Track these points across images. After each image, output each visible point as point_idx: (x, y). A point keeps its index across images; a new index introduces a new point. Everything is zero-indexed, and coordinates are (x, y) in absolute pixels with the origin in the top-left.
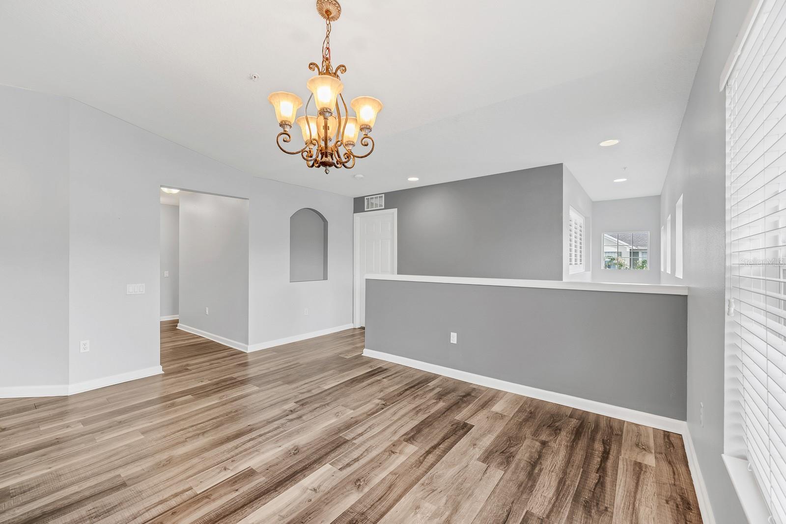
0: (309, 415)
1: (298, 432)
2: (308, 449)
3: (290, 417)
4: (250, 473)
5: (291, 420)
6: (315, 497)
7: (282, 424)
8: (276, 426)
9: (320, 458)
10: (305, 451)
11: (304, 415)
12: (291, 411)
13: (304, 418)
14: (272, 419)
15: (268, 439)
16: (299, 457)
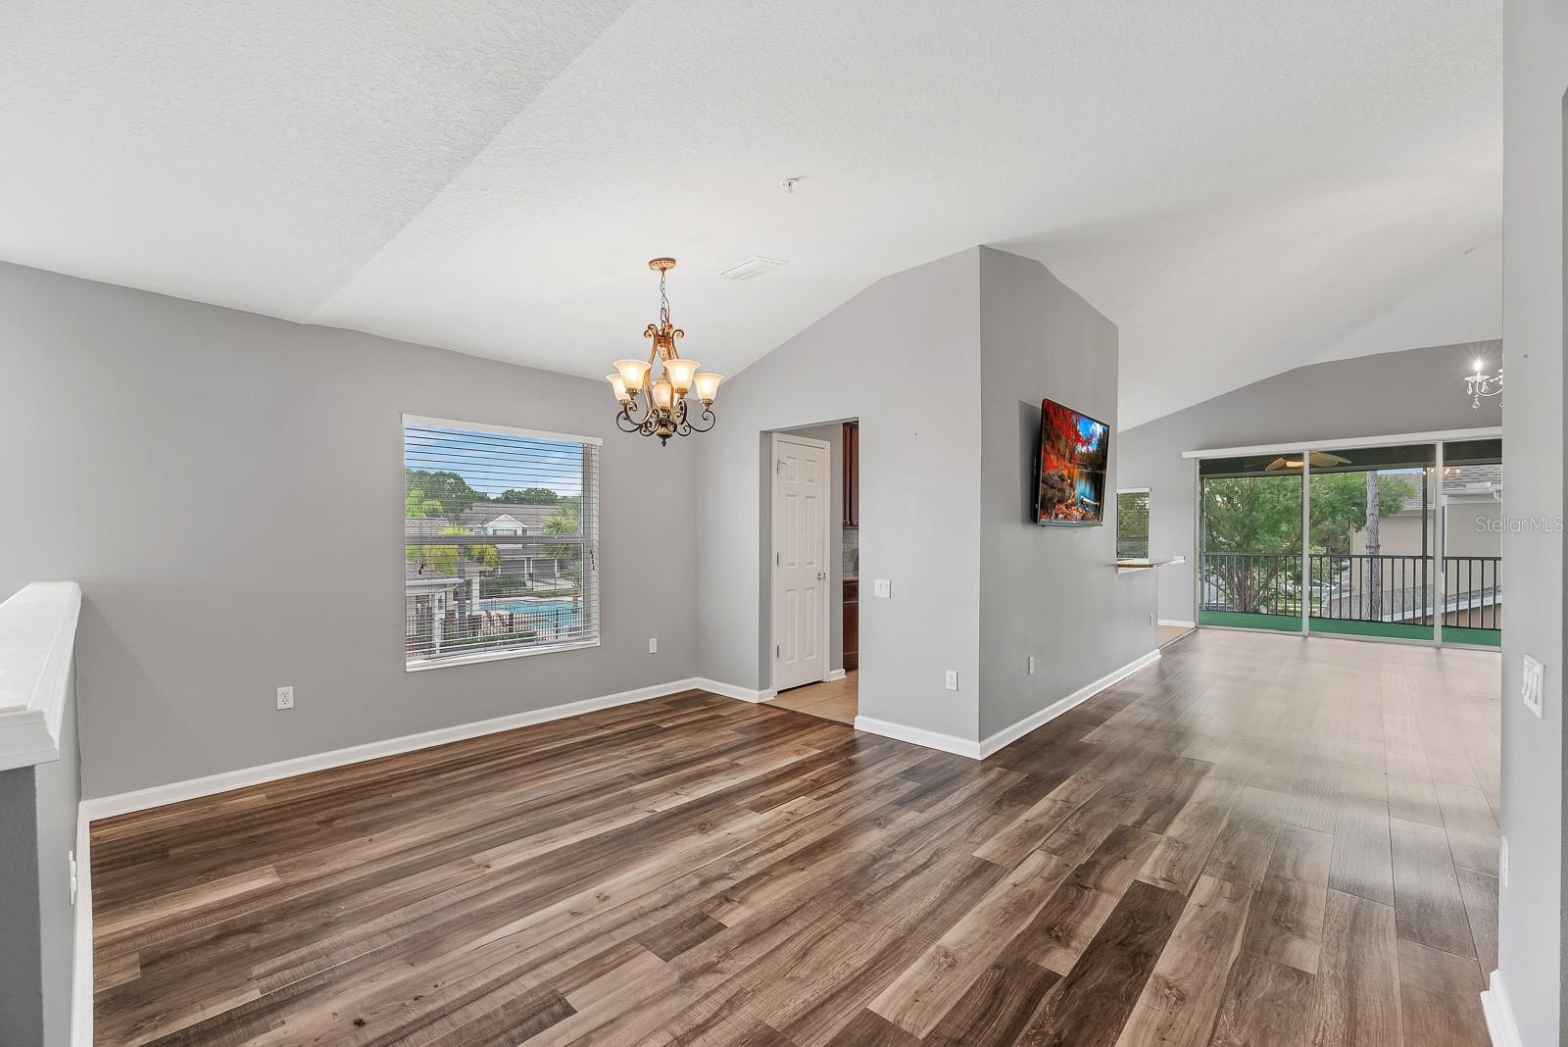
0: (686, 887)
1: (705, 854)
2: (686, 828)
3: (725, 885)
4: (758, 808)
5: (722, 877)
6: (678, 790)
7: (737, 869)
8: (749, 866)
9: (670, 817)
10: (691, 826)
11: (697, 888)
12: (728, 900)
13: (696, 882)
14: (762, 881)
15: (754, 845)
16: (699, 820)
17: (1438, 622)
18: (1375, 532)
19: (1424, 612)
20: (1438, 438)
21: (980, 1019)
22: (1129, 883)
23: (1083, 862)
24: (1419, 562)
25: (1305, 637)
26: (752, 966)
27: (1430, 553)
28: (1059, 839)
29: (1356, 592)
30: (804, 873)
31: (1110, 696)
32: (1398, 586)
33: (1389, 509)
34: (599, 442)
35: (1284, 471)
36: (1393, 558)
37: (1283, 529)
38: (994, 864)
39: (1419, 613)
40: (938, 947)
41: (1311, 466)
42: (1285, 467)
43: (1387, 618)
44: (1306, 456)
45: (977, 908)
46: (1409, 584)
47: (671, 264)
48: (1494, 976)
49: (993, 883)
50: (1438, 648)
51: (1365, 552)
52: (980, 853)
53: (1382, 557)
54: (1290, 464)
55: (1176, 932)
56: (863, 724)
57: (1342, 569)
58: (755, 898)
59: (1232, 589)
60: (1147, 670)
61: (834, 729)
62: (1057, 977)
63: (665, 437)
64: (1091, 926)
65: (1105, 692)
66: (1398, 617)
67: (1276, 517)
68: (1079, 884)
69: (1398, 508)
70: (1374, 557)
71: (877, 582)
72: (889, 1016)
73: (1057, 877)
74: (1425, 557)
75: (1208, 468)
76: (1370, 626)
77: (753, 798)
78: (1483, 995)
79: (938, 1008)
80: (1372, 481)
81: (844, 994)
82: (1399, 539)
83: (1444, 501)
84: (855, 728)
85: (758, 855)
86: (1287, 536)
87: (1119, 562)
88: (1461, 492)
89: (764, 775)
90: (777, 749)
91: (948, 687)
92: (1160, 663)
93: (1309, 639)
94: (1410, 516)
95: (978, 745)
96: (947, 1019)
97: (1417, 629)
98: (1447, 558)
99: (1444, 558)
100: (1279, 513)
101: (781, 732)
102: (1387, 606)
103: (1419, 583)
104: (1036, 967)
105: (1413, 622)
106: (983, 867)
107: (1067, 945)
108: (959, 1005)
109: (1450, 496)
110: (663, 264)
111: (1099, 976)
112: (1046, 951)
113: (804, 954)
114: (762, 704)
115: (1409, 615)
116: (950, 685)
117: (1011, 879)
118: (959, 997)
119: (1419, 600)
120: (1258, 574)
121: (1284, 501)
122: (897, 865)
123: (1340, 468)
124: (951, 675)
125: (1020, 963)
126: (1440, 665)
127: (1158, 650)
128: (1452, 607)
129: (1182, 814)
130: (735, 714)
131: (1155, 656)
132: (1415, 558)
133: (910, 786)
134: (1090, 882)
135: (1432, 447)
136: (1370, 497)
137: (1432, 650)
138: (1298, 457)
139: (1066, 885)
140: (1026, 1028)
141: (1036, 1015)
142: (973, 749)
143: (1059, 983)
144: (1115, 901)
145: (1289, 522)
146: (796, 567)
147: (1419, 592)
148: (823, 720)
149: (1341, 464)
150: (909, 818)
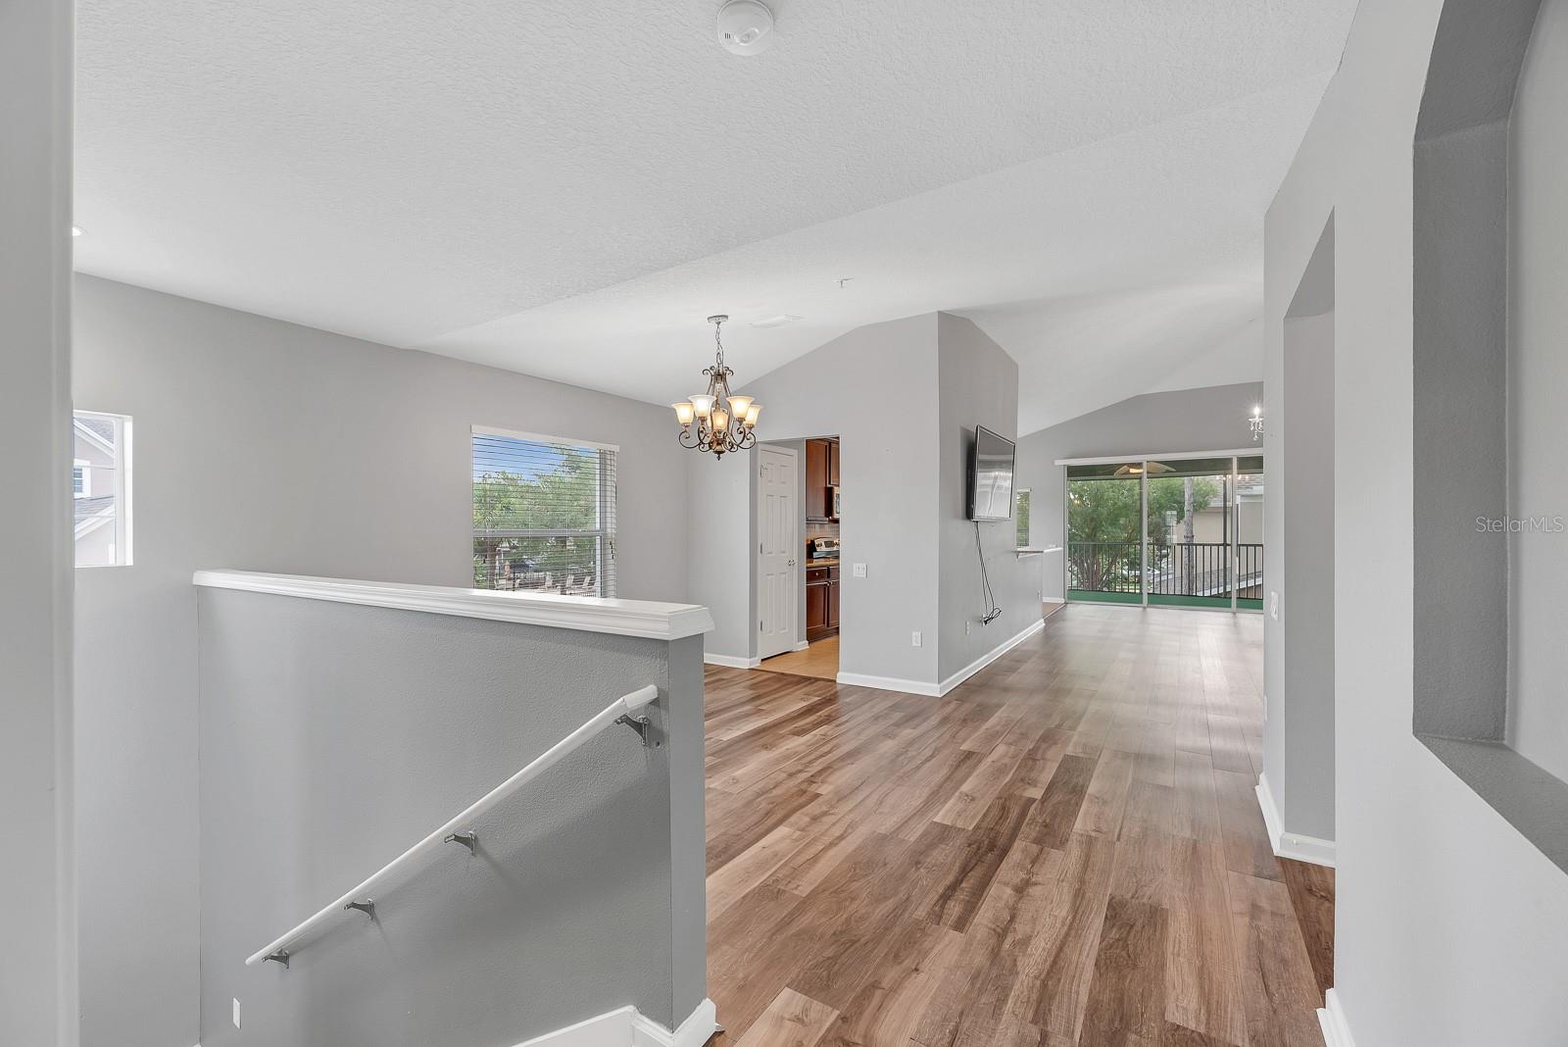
17: (1234, 596)
18: (1190, 525)
19: (1225, 588)
20: (1234, 454)
21: (1000, 818)
22: (1062, 756)
23: (1031, 747)
24: (1221, 548)
25: (1145, 608)
26: (851, 811)
27: (1228, 542)
28: (1011, 738)
29: (1178, 574)
30: (854, 766)
31: (1015, 654)
32: (1207, 569)
33: (1200, 507)
34: (616, 448)
35: (1127, 476)
36: (1204, 545)
37: (1121, 522)
38: (974, 753)
39: (1221, 590)
40: (961, 793)
41: (1148, 473)
42: (1128, 473)
43: (1200, 594)
44: (1145, 464)
45: (975, 774)
46: (1215, 568)
47: (725, 319)
48: (1262, 777)
49: (980, 762)
50: (1234, 613)
51: (1184, 541)
52: (964, 747)
53: (1196, 545)
54: (1132, 471)
55: (1094, 775)
56: (844, 678)
57: (1162, 557)
58: (831, 779)
59: (1082, 573)
60: (1037, 634)
61: (822, 683)
62: (1035, 800)
63: (719, 453)
64: (1047, 775)
65: (1013, 651)
66: (1207, 593)
67: (1116, 512)
68: (1032, 759)
69: (1206, 504)
70: (1190, 545)
71: (855, 566)
72: (949, 824)
73: (1017, 756)
74: (1225, 545)
75: (1073, 472)
76: (1189, 599)
77: (788, 729)
78: (1257, 788)
79: (974, 817)
80: (1188, 484)
81: (916, 817)
82: (1208, 531)
83: (1238, 500)
84: (838, 681)
85: (816, 759)
86: (1124, 528)
87: (1019, 549)
88: (1249, 493)
89: (788, 715)
90: (785, 699)
91: (914, 644)
92: (1045, 629)
93: (1148, 609)
94: (1214, 512)
95: (936, 686)
96: (982, 820)
97: (1220, 601)
98: (1239, 546)
99: (1238, 545)
100: (1119, 508)
101: (780, 687)
102: (1199, 585)
103: (1221, 567)
104: (1021, 796)
105: (1218, 596)
106: (969, 755)
107: (1036, 786)
108: (985, 815)
109: (1243, 496)
110: (719, 319)
111: (1057, 797)
112: (1025, 789)
113: (881, 803)
114: (752, 669)
115: (1214, 592)
116: (916, 643)
117: (989, 759)
118: (984, 811)
119: (1221, 580)
120: (1103, 560)
121: (1124, 498)
122: (914, 757)
123: (1167, 474)
124: (916, 635)
125: (1011, 796)
126: (1236, 625)
127: (1043, 620)
128: (1243, 585)
129: (1084, 719)
130: (736, 677)
131: (1040, 624)
132: (1218, 545)
133: (897, 716)
134: (1039, 757)
135: (1229, 460)
136: (1186, 496)
137: (1230, 615)
138: (1139, 465)
139: (1024, 759)
140: (1027, 820)
141: (1029, 815)
142: (933, 690)
143: (1037, 802)
144: (1056, 765)
145: (1127, 516)
146: (773, 555)
147: (1222, 574)
148: (809, 679)
149: (1168, 471)
150: (908, 733)
